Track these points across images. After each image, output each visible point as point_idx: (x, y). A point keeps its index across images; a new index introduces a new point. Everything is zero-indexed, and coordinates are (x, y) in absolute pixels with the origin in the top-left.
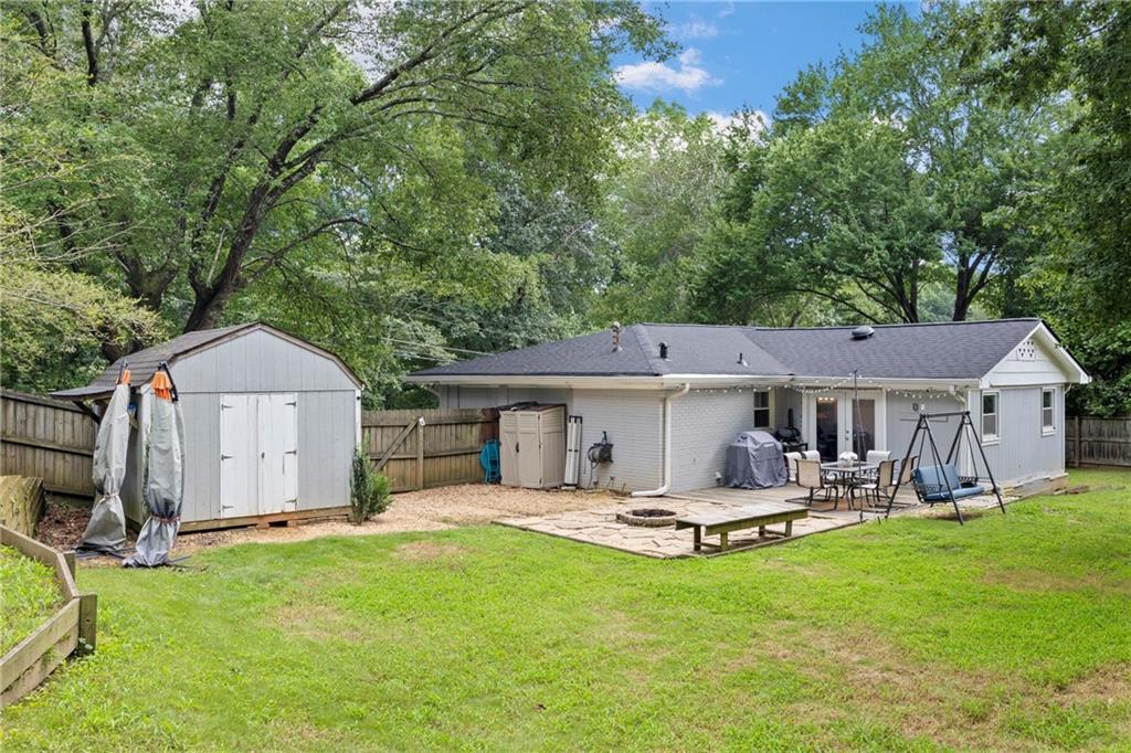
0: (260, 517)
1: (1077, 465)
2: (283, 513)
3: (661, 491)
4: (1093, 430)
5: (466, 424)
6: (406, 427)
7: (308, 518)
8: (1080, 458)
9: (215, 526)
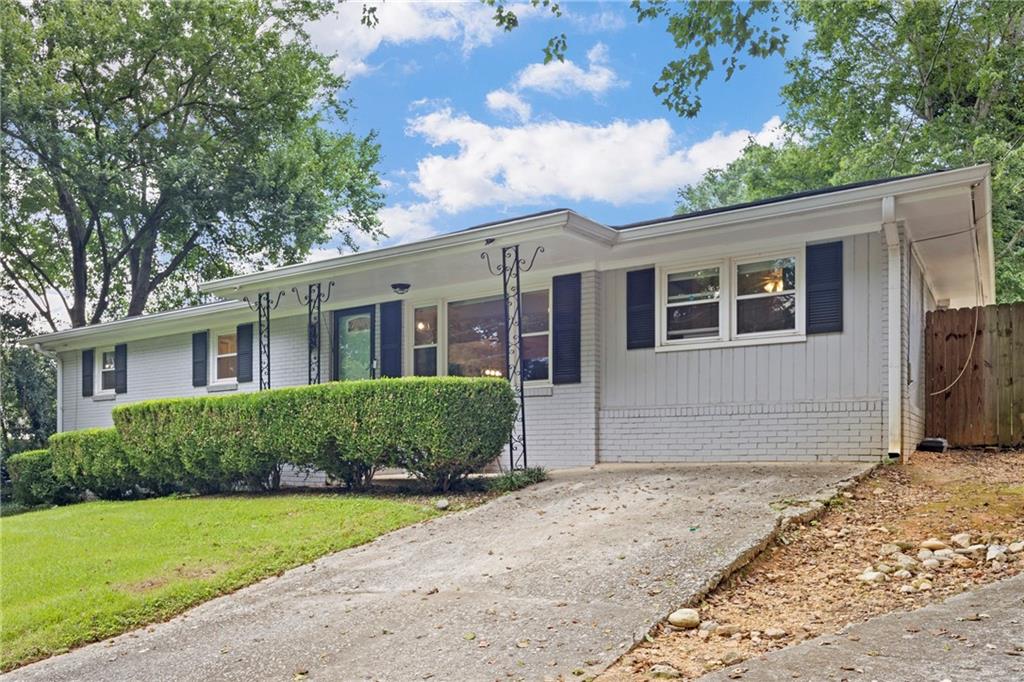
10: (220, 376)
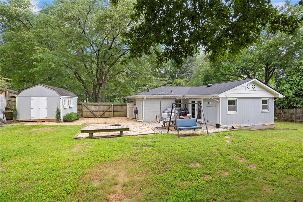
0: (40, 120)
1: (295, 121)
2: (44, 119)
3: (141, 121)
4: (300, 112)
5: (124, 105)
6: (110, 106)
7: (49, 121)
8: (296, 119)
9: (30, 121)
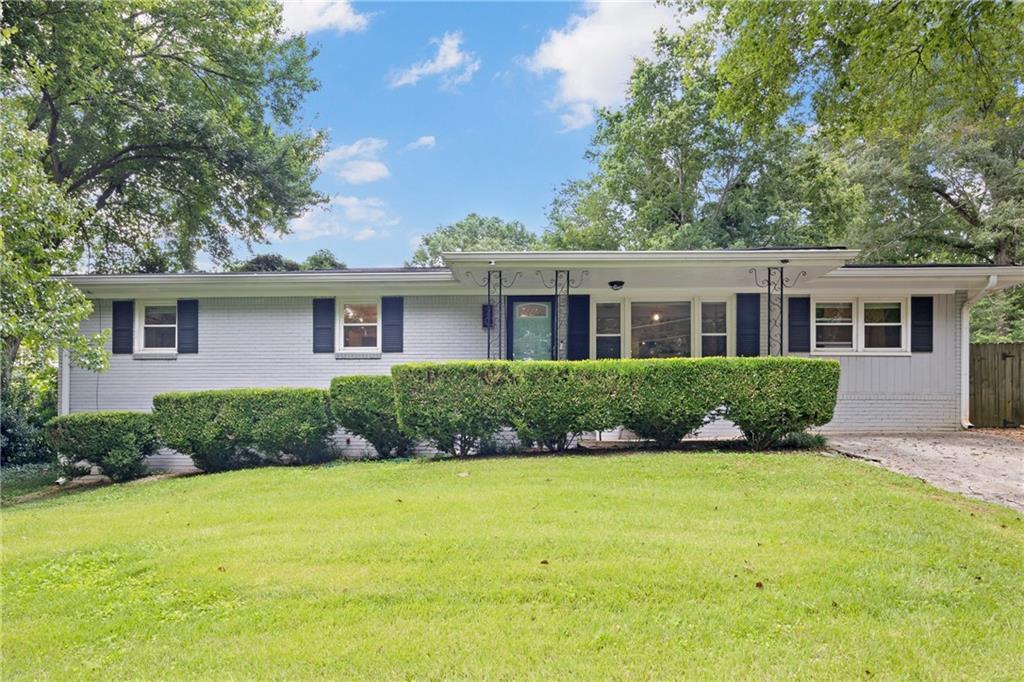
10: (347, 344)
